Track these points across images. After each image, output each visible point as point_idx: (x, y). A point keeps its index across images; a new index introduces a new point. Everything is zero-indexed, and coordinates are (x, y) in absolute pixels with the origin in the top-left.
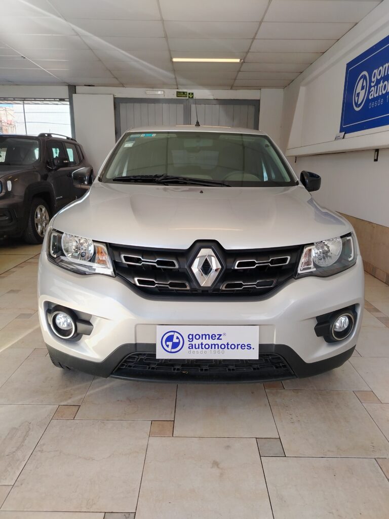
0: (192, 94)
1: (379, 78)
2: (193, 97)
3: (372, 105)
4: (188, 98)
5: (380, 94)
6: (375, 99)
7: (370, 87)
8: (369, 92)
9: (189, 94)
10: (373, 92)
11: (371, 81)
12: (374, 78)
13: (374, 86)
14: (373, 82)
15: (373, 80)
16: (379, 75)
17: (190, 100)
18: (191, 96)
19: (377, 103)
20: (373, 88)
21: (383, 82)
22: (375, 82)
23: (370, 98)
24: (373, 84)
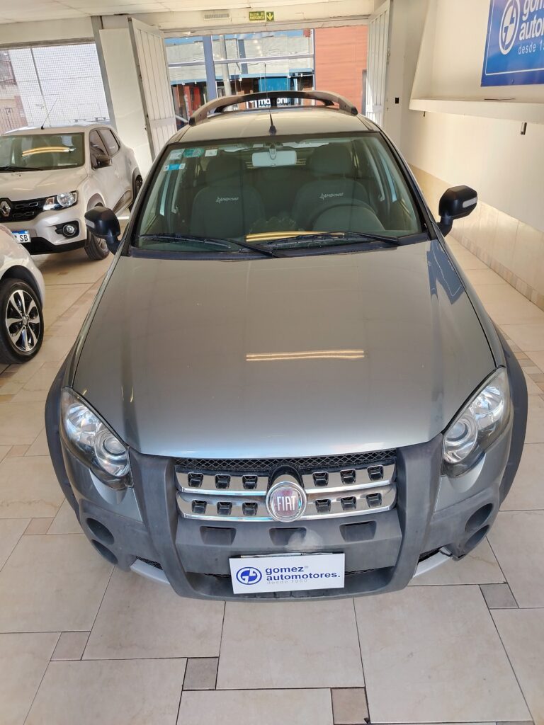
0: (272, 13)
1: (532, 10)
2: (273, 19)
3: (523, 50)
4: (265, 21)
5: (533, 36)
6: (526, 43)
7: (521, 22)
8: (520, 30)
9: (268, 14)
10: (523, 31)
11: (522, 14)
12: (526, 8)
13: (526, 22)
14: (525, 15)
15: (525, 12)
16: (533, 7)
17: (270, 23)
18: (270, 18)
19: (528, 48)
20: (524, 25)
21: (537, 19)
22: (527, 16)
23: (521, 38)
24: (524, 18)
